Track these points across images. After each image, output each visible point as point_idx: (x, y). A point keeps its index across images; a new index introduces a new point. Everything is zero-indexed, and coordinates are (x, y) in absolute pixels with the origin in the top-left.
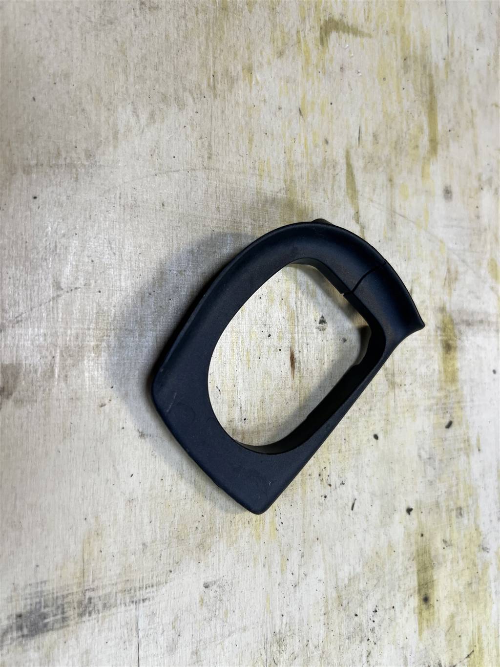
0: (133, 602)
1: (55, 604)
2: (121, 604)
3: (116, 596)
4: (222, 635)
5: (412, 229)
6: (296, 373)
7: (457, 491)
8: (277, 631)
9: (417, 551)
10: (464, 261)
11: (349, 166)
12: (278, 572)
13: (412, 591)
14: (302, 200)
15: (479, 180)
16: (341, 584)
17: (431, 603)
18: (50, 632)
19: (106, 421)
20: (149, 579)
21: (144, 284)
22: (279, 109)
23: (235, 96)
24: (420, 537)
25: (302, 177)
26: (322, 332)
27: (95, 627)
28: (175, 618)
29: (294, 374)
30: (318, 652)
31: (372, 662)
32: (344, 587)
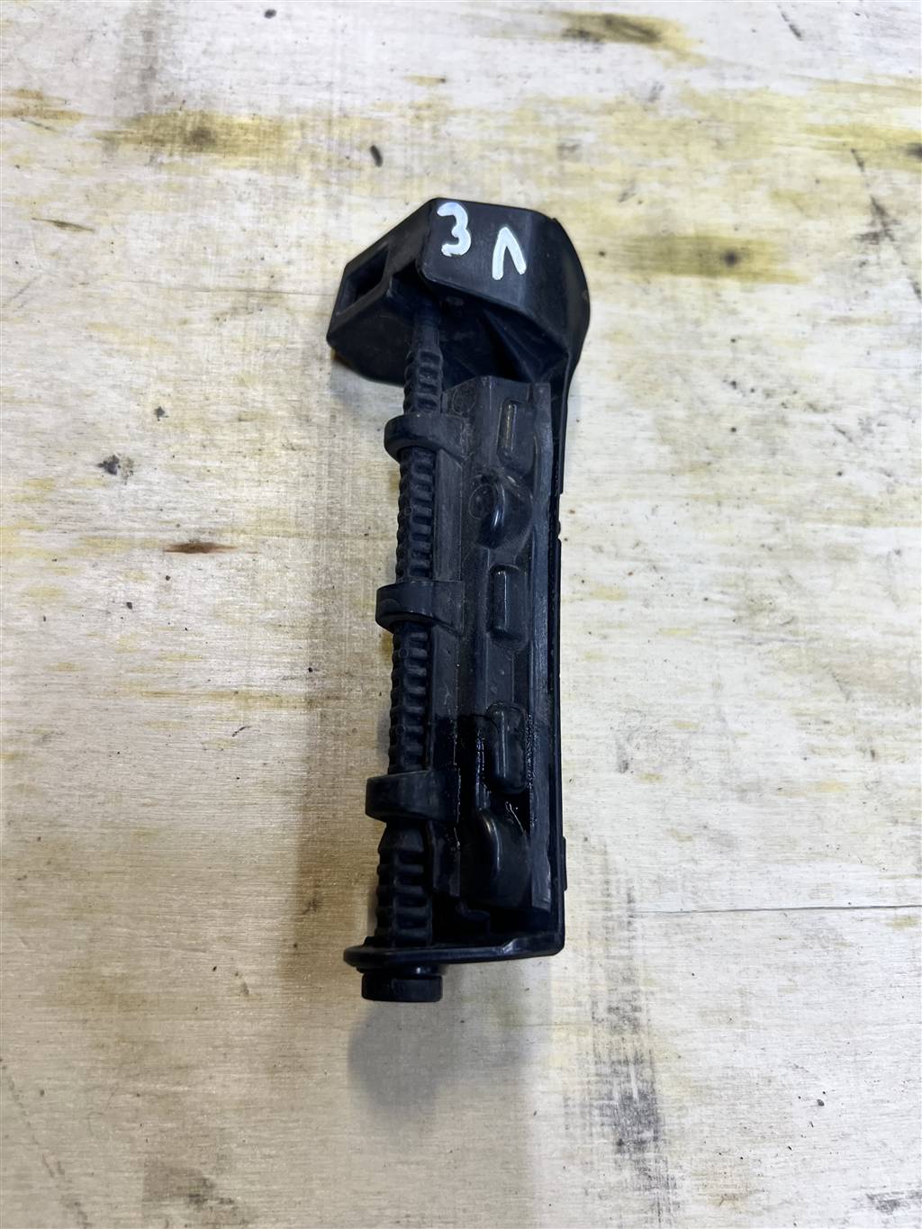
0: (629, 923)
1: (609, 1079)
2: (629, 948)
3: (614, 957)
4: (720, 734)
6: (223, 543)
8: (733, 614)
9: (632, 269)
12: (620, 606)
13: (709, 292)
16: (669, 462)
17: (739, 246)
18: (657, 1086)
24: (606, 261)
26: (135, 469)
27: (662, 999)
28: (673, 836)
29: (223, 547)
30: (788, 523)
31: (828, 400)
32: (675, 456)
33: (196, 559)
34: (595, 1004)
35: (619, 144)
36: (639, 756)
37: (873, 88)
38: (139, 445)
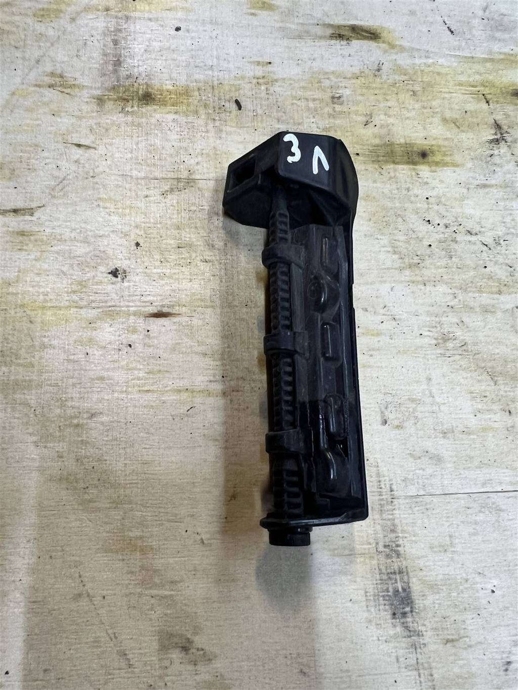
0: (392, 502)
1: (387, 582)
2: (392, 514)
3: (385, 520)
4: (432, 404)
6: (175, 312)
8: (435, 342)
12: (378, 339)
13: (414, 173)
16: (398, 263)
17: (428, 148)
18: (411, 585)
19: (219, 537)
24: (359, 158)
26: (127, 274)
27: (410, 540)
28: (411, 457)
29: (174, 314)
30: (460, 294)
31: (477, 228)
32: (401, 260)
33: (162, 321)
34: (377, 543)
35: (362, 95)
36: (392, 416)
38: (127, 262)
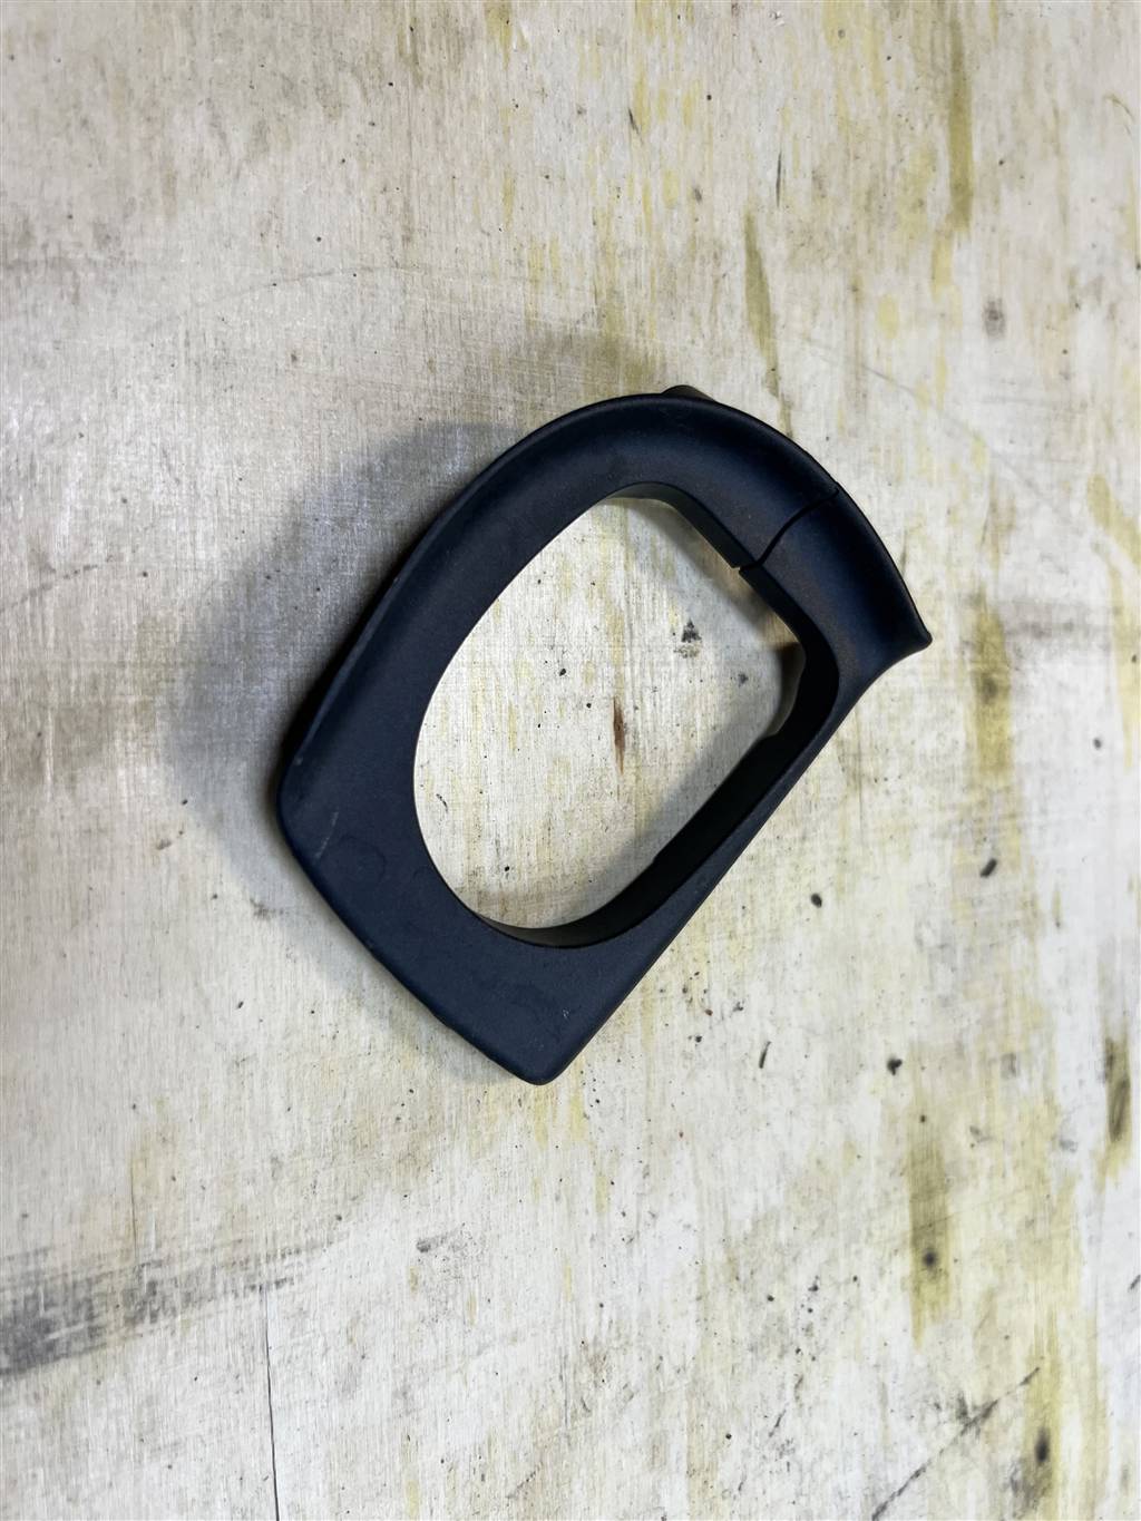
0: (253, 1288)
1: (70, 1300)
2: (225, 1292)
3: (213, 1276)
4: (463, 1352)
5: (907, 408)
6: (626, 757)
7: (1006, 1019)
8: (590, 1339)
9: (912, 1154)
10: (1030, 484)
11: (753, 254)
12: (590, 1210)
13: (898, 1242)
14: (637, 341)
15: (1072, 284)
16: (736, 1234)
17: (942, 1266)
18: (62, 1362)
19: (174, 882)
20: (288, 1236)
21: (253, 553)
22: (579, 112)
23: (468, 80)
24: (917, 1123)
25: (637, 282)
26: (690, 660)
27: (167, 1345)
28: (352, 1320)
29: (622, 759)
30: (684, 1382)
31: (807, 1399)
32: (742, 1239)
33: (609, 733)
34: (159, 1264)
35: (1020, 1117)
36: (437, 1264)
37: (1094, 1377)
38: (712, 661)
